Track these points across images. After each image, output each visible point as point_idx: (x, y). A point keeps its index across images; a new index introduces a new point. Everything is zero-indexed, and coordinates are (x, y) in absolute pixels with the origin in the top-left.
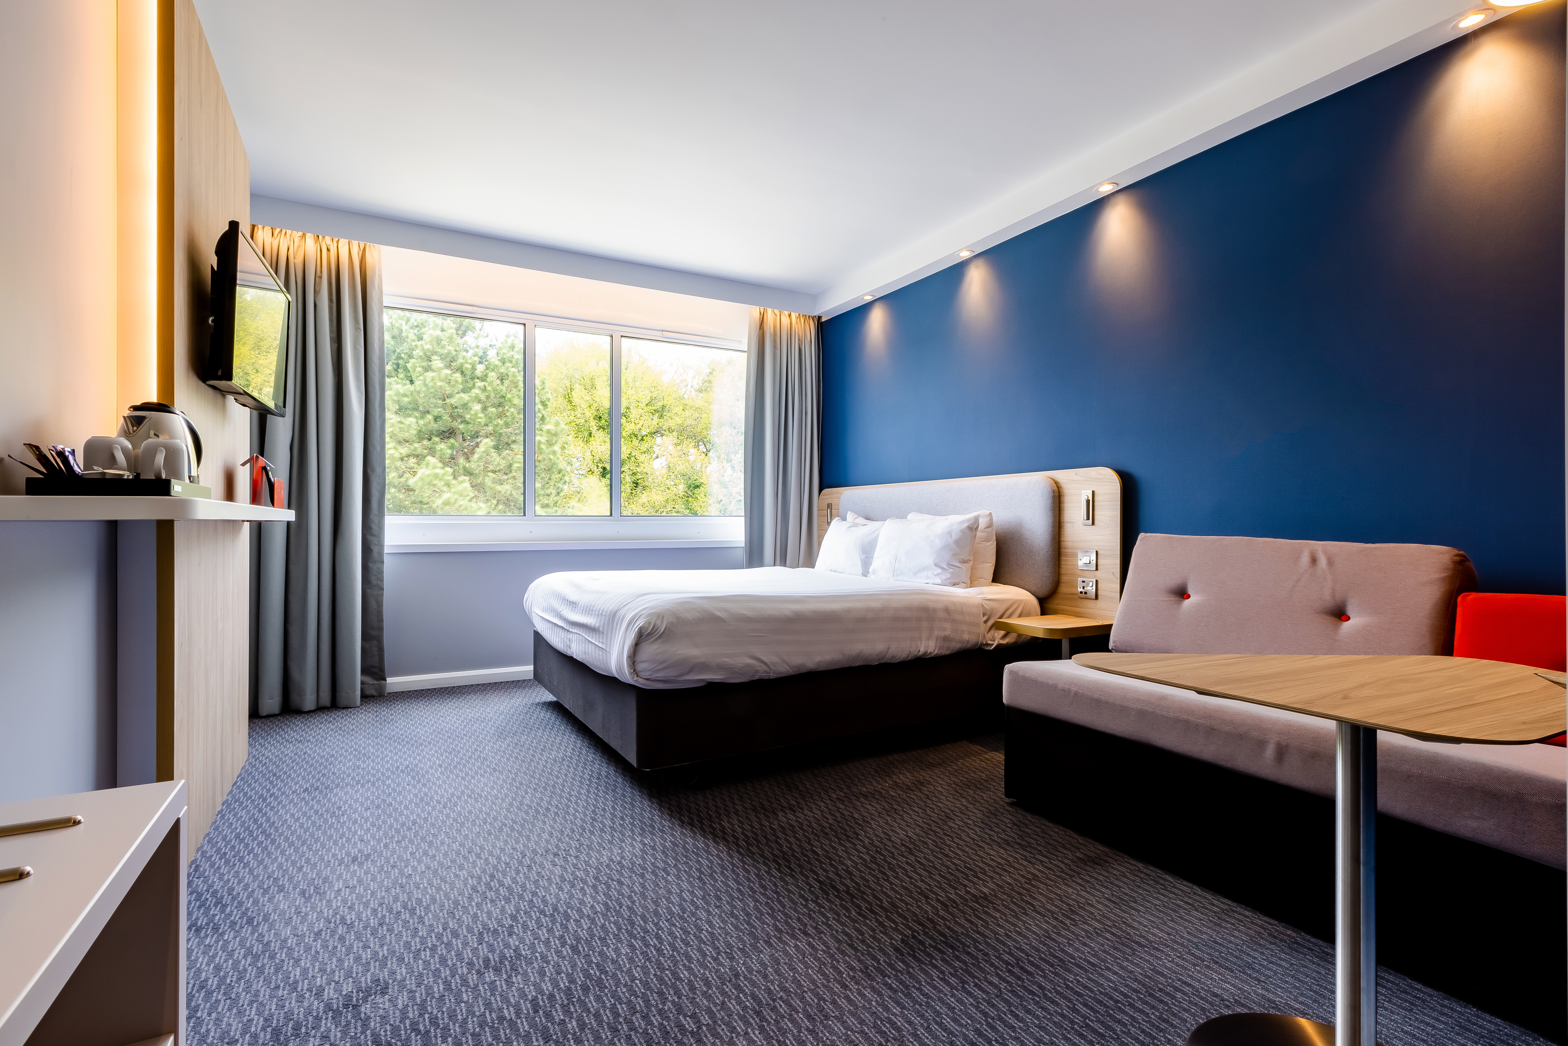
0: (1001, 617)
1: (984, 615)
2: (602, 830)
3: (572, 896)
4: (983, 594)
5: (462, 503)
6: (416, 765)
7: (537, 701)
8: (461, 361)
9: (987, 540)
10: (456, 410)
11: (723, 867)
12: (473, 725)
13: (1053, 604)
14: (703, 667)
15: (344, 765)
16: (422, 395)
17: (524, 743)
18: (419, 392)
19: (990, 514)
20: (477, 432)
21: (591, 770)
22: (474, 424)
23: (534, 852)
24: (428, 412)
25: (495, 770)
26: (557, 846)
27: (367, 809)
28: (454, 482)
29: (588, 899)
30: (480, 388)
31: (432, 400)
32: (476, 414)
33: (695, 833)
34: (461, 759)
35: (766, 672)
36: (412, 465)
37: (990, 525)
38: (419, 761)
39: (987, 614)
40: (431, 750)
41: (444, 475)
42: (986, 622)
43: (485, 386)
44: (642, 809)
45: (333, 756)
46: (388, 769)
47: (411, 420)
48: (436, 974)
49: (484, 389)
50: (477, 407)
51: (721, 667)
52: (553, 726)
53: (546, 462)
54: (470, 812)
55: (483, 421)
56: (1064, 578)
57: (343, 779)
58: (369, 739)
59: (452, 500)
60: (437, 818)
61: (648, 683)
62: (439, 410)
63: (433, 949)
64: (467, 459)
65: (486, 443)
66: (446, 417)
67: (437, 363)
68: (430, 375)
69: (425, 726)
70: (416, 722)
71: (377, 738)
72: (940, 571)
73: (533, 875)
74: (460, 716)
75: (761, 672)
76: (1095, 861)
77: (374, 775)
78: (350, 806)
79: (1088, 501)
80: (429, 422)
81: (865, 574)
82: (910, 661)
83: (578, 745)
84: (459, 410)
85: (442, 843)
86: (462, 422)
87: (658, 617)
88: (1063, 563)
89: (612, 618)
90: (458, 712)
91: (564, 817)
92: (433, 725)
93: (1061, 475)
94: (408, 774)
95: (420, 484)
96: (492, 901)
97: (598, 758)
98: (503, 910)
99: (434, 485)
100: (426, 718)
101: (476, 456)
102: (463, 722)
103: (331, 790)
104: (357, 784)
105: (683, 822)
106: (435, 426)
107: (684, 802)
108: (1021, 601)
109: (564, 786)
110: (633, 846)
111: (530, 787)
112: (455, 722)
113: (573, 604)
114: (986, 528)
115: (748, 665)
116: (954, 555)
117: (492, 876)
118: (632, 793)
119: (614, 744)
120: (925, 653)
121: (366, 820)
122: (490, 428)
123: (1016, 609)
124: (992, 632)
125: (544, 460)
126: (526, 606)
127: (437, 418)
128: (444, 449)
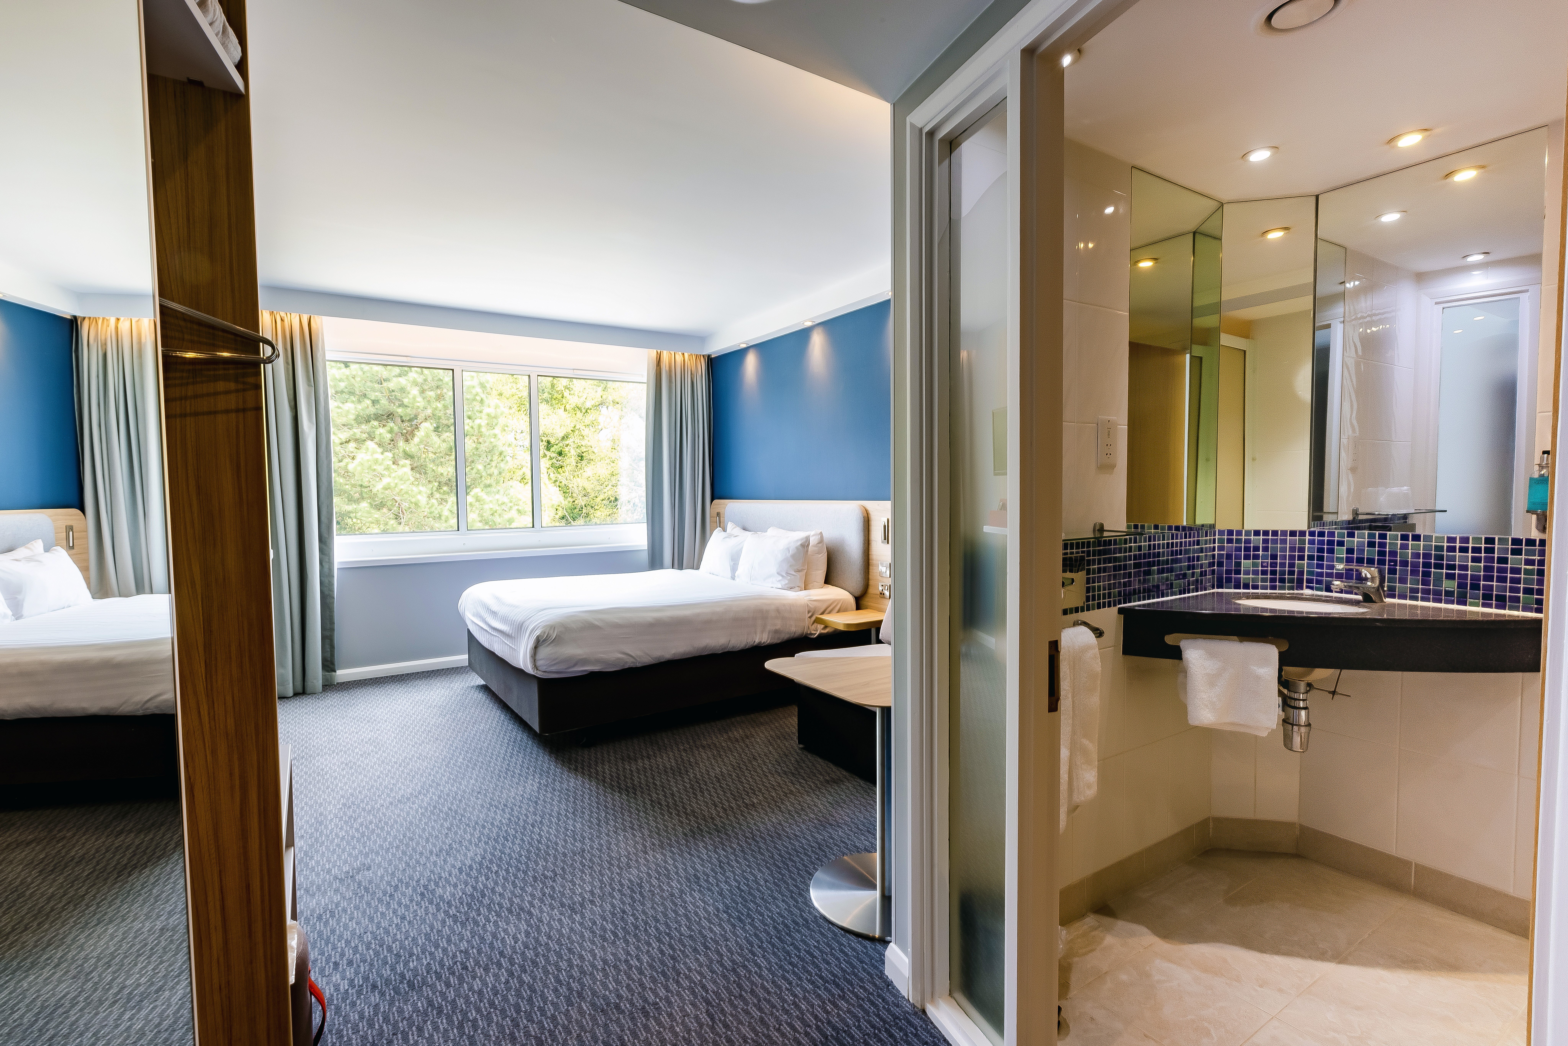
0: (822, 613)
1: (809, 612)
2: (513, 776)
3: (487, 816)
4: (810, 596)
5: (402, 487)
6: (377, 738)
7: (472, 684)
9: (819, 553)
10: (393, 393)
11: (591, 795)
12: (419, 706)
13: (866, 601)
14: (584, 661)
15: (321, 740)
16: (358, 379)
17: (460, 718)
18: (355, 377)
19: (821, 533)
20: (416, 416)
21: (510, 737)
22: (413, 408)
23: (464, 792)
24: (365, 396)
25: (437, 739)
26: (480, 787)
27: (343, 770)
28: (394, 467)
29: (498, 817)
31: (369, 384)
32: (414, 398)
33: (577, 776)
34: (411, 732)
35: (633, 662)
36: (352, 450)
37: (821, 541)
38: (378, 734)
39: (812, 612)
40: (387, 726)
41: (383, 460)
42: (810, 617)
44: (543, 762)
45: (310, 733)
46: (355, 742)
47: (349, 406)
48: (400, 859)
50: (415, 391)
51: (598, 661)
52: (483, 705)
53: (486, 444)
54: (419, 769)
55: (421, 404)
56: (871, 582)
57: (322, 750)
58: (337, 720)
59: (393, 485)
60: (395, 774)
61: (545, 674)
62: (377, 394)
63: (398, 847)
64: (407, 440)
65: (426, 427)
66: (384, 401)
69: (381, 708)
70: (373, 705)
71: (343, 718)
72: (781, 578)
73: (463, 805)
74: (409, 699)
75: (630, 663)
76: (836, 782)
77: (345, 746)
78: (330, 768)
79: (885, 526)
80: (368, 407)
81: (733, 578)
82: (748, 649)
83: (502, 718)
84: (396, 394)
85: (400, 789)
86: (400, 406)
87: (551, 627)
88: (870, 571)
89: (520, 627)
90: (407, 696)
91: (486, 769)
92: (387, 707)
93: (871, 505)
94: (371, 745)
95: (359, 468)
96: (435, 821)
97: (516, 727)
98: (442, 825)
99: (375, 470)
100: (381, 701)
101: (416, 440)
102: (411, 703)
103: (314, 758)
104: (333, 753)
105: (570, 768)
106: (372, 410)
107: (574, 756)
108: (840, 600)
109: (488, 748)
110: (532, 785)
111: (463, 750)
112: (405, 704)
113: (494, 614)
114: (818, 543)
115: (619, 659)
116: (790, 566)
117: (435, 807)
118: (538, 751)
119: (525, 717)
120: (760, 643)
121: (344, 777)
122: (429, 412)
123: (836, 606)
124: (815, 624)
125: (485, 442)
126: (461, 609)
127: (375, 402)
128: (383, 432)
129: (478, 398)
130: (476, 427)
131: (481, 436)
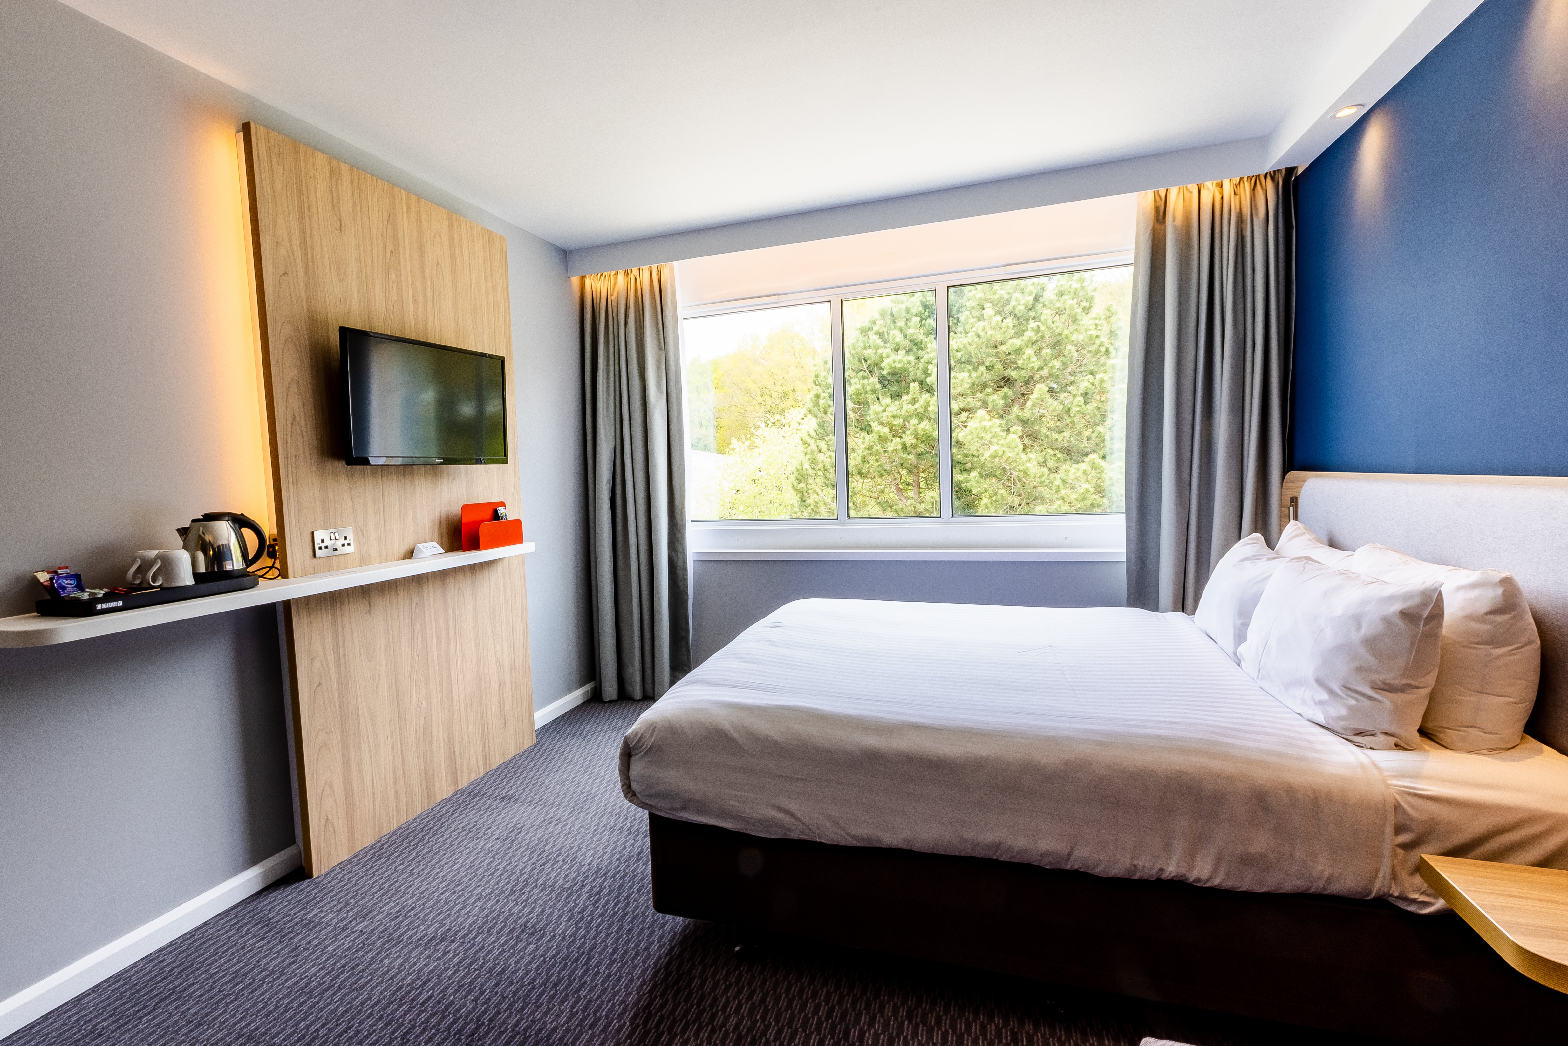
4: (1414, 776)
5: (1010, 455)
8: (1013, 303)
10: (1009, 357)
16: (975, 346)
18: (970, 344)
20: (1032, 377)
22: (1028, 369)
24: (981, 363)
28: (1004, 434)
30: (1032, 329)
31: (984, 350)
32: (1029, 359)
35: (805, 834)
36: (964, 419)
39: (1413, 831)
41: (993, 427)
43: (1038, 327)
47: (964, 375)
49: (1038, 330)
50: (1030, 351)
55: (1036, 365)
59: (1000, 453)
62: (992, 359)
64: (1021, 405)
65: (1040, 389)
66: (999, 366)
67: (989, 311)
68: (981, 324)
75: (797, 832)
80: (982, 374)
84: (1012, 357)
86: (1015, 369)
95: (970, 437)
99: (984, 438)
101: (1029, 404)
106: (987, 376)
115: (771, 819)
122: (1045, 372)
127: (989, 368)
128: (997, 399)
129: (1103, 349)
130: (1097, 382)
131: (1103, 393)
